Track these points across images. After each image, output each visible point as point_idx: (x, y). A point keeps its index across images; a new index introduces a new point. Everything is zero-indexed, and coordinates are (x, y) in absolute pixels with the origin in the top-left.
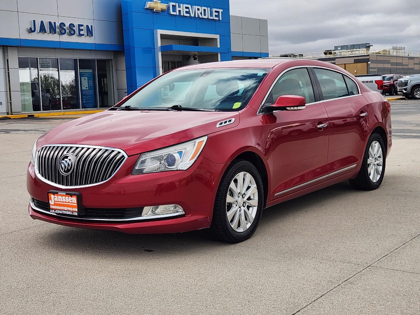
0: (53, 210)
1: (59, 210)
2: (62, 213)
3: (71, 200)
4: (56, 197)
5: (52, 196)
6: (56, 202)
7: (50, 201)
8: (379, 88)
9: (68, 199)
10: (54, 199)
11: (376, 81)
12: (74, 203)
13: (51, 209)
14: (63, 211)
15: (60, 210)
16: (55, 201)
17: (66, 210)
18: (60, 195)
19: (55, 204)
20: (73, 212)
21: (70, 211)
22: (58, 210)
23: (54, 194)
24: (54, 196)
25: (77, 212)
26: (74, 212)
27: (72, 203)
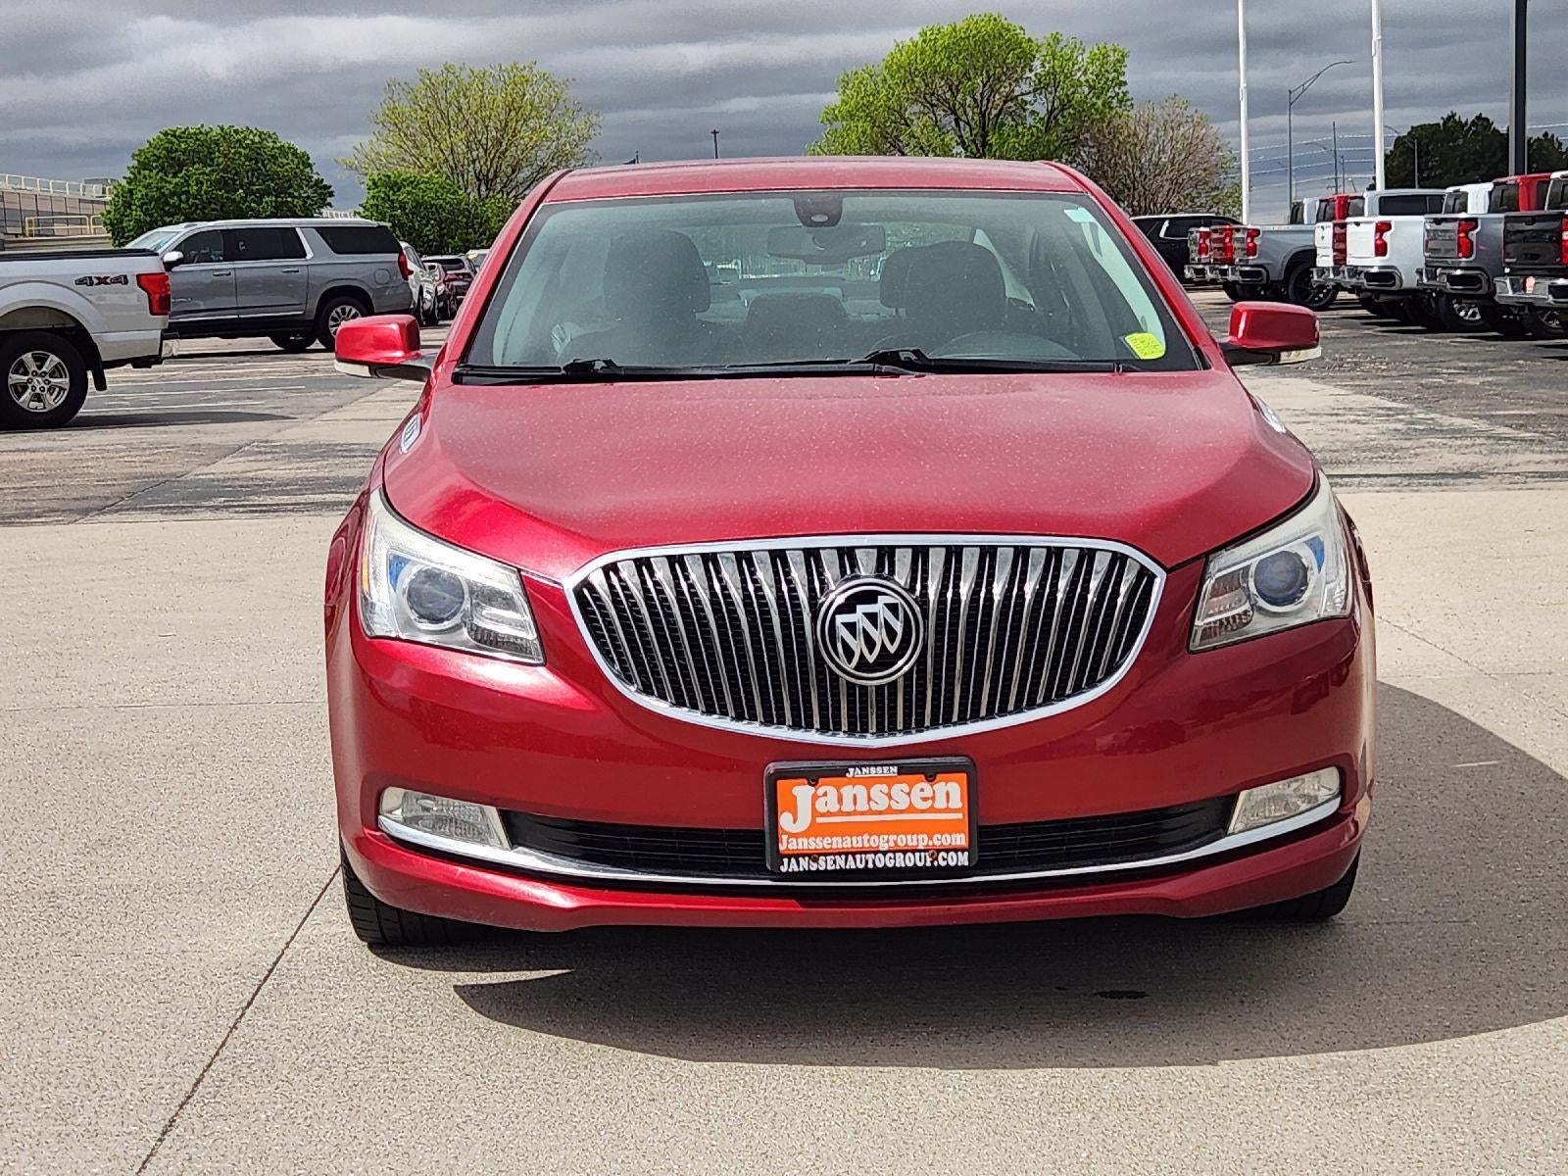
0: (803, 856)
1: (840, 854)
2: (861, 866)
3: (925, 799)
4: (825, 794)
5: (802, 792)
6: (819, 820)
7: (785, 820)
8: (156, 309)
9: (909, 794)
10: (813, 805)
11: (138, 276)
12: (948, 810)
13: (789, 857)
14: (870, 857)
15: (847, 854)
16: (815, 813)
17: (884, 847)
18: (855, 781)
19: (814, 830)
20: (939, 851)
21: (913, 851)
22: (834, 854)
23: (813, 778)
24: (812, 789)
25: (963, 850)
26: (947, 851)
27: (932, 810)
